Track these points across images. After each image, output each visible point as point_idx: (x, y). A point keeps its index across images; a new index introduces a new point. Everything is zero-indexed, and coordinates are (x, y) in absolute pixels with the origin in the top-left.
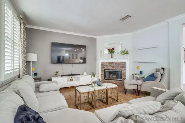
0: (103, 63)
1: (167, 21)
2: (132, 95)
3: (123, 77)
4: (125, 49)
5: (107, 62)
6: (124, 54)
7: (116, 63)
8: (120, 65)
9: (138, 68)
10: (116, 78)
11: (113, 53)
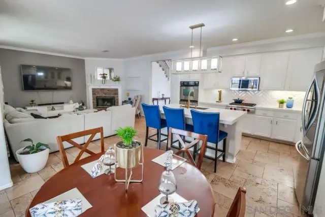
0: (94, 90)
3: (116, 104)
4: (117, 76)
6: (116, 81)
7: (109, 90)
8: (113, 92)
9: (128, 94)
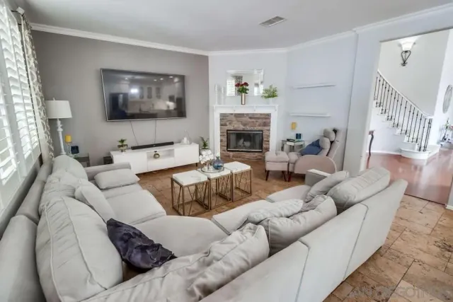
0: (223, 117)
1: (355, 31)
2: (278, 182)
3: (264, 146)
4: (271, 87)
5: (232, 114)
6: (269, 97)
7: (252, 117)
8: (260, 121)
9: (294, 126)
10: (250, 147)
11: (246, 93)
